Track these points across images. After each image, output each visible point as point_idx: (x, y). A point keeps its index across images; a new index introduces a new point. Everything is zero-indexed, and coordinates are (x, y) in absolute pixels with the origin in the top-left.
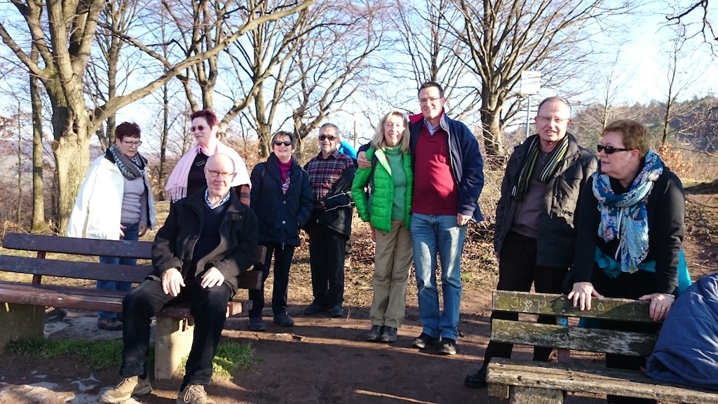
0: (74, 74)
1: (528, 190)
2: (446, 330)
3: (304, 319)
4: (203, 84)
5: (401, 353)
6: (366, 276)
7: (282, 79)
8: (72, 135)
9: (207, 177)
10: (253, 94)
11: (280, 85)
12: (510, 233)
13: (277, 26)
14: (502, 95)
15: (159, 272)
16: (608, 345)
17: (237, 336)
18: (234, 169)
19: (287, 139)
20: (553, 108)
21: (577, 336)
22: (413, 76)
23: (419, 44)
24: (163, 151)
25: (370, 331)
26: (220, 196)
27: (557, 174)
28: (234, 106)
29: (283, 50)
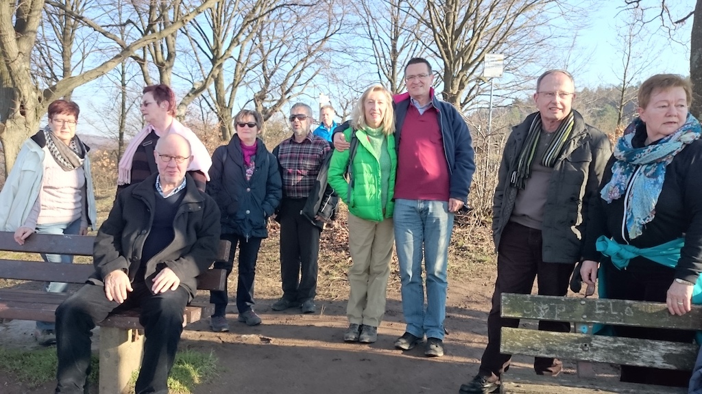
0: (19, 53)
1: (530, 176)
2: (432, 329)
3: (272, 316)
4: (161, 66)
5: (383, 356)
6: (336, 265)
7: (243, 60)
8: (19, 117)
9: (157, 162)
10: (213, 76)
11: (240, 67)
12: (510, 223)
13: (236, 8)
14: (464, 79)
15: (101, 276)
16: (638, 357)
17: (197, 339)
18: (190, 152)
19: (251, 119)
20: (556, 82)
21: (602, 347)
22: (373, 60)
23: (379, 28)
24: (121, 135)
25: (348, 331)
26: (174, 184)
27: (563, 157)
28: (193, 89)
29: (244, 31)
